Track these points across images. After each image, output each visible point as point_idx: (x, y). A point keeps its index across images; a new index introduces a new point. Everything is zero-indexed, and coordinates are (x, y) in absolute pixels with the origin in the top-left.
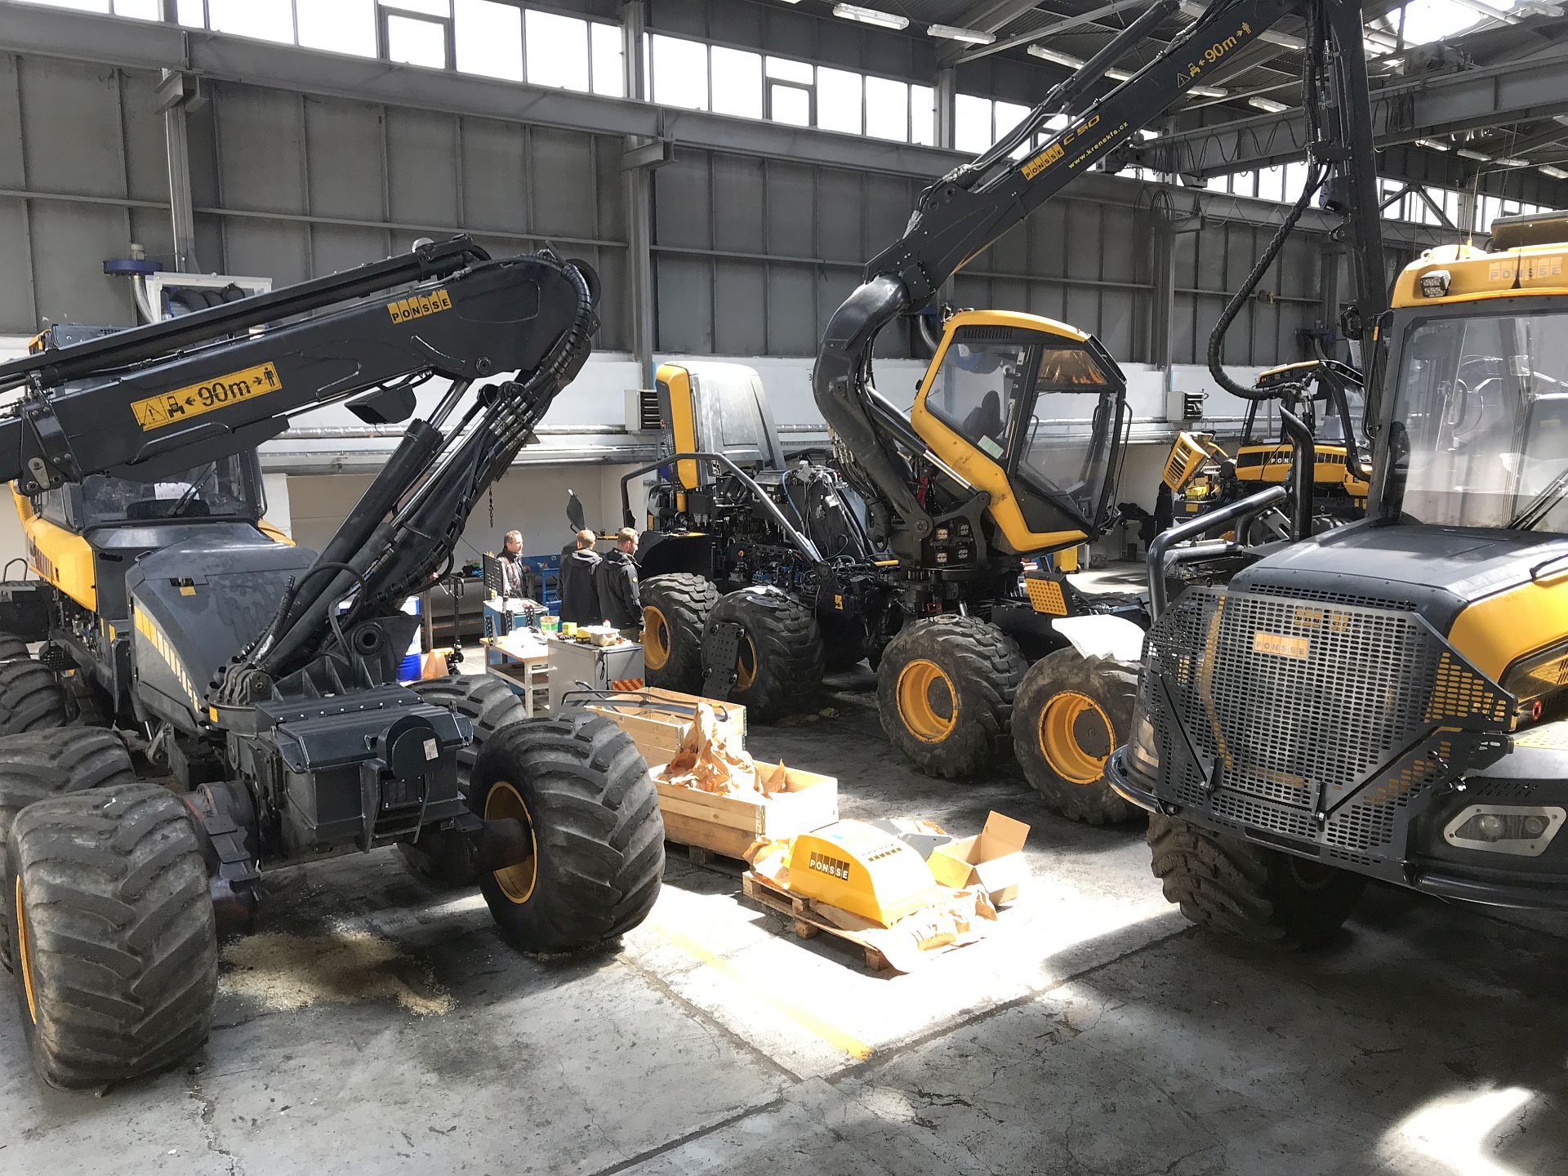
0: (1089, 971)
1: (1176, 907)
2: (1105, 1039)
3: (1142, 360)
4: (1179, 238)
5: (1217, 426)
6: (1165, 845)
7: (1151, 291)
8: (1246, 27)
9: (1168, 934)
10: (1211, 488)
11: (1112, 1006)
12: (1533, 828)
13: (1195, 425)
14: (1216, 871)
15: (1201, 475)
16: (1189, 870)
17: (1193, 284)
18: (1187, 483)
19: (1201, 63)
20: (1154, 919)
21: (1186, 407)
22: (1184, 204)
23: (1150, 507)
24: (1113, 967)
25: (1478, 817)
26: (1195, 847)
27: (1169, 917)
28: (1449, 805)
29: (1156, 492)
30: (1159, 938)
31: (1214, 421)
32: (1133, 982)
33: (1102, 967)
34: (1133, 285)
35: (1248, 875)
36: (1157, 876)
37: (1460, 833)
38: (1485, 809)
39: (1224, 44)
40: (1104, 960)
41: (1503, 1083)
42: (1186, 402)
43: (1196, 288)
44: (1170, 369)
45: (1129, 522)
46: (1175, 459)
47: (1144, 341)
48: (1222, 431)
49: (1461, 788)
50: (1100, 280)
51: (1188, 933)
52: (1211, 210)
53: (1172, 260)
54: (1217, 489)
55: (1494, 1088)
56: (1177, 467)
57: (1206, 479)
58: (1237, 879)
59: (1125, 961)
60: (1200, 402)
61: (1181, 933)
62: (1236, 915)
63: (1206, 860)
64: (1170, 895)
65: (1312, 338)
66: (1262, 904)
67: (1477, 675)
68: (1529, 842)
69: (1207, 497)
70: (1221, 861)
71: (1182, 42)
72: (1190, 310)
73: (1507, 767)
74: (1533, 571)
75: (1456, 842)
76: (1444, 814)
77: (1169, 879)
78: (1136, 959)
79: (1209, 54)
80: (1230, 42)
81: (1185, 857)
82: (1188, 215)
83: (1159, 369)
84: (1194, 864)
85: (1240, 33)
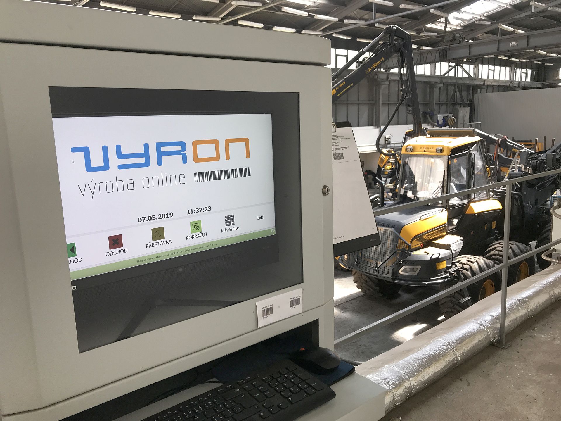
0: (338, 305)
1: (360, 290)
2: (340, 319)
3: (372, 125)
4: (383, 87)
5: (396, 145)
6: (356, 276)
7: (375, 103)
8: (383, 58)
9: (358, 296)
10: (392, 167)
11: (343, 312)
12: (415, 270)
13: (389, 146)
14: (366, 281)
15: (389, 162)
16: (361, 281)
17: (388, 100)
18: (385, 165)
19: (372, 68)
20: (355, 293)
21: (385, 140)
22: (384, 77)
23: (375, 171)
24: (344, 304)
25: (405, 268)
26: (362, 276)
27: (359, 292)
28: (400, 266)
29: (377, 167)
30: (356, 297)
31: (394, 144)
32: (348, 307)
33: (342, 304)
34: (369, 102)
35: (373, 282)
36: (355, 283)
37: (402, 271)
38: (406, 267)
39: (377, 63)
40: (342, 302)
41: (422, 323)
42: (385, 139)
43: (389, 101)
44: (381, 128)
45: (369, 176)
46: (381, 158)
47: (373, 118)
48: (397, 147)
49: (401, 263)
50: (358, 101)
51: (363, 296)
52: (392, 78)
53: (381, 94)
54: (394, 167)
55: (420, 324)
56: (382, 160)
57: (391, 164)
58: (371, 283)
59: (347, 302)
60: (390, 139)
61: (361, 296)
62: (371, 291)
63: (364, 279)
64: (358, 287)
65: (427, 114)
66: (377, 288)
67: (403, 241)
68: (414, 273)
69: (391, 169)
70: (367, 279)
71: (366, 62)
72: (388, 108)
73: (409, 258)
74: (420, 217)
75: (401, 273)
76: (399, 268)
77: (357, 283)
78: (349, 302)
79: (374, 66)
80: (379, 62)
81: (360, 278)
82: (385, 80)
83: (377, 128)
84: (361, 280)
85: (381, 60)
